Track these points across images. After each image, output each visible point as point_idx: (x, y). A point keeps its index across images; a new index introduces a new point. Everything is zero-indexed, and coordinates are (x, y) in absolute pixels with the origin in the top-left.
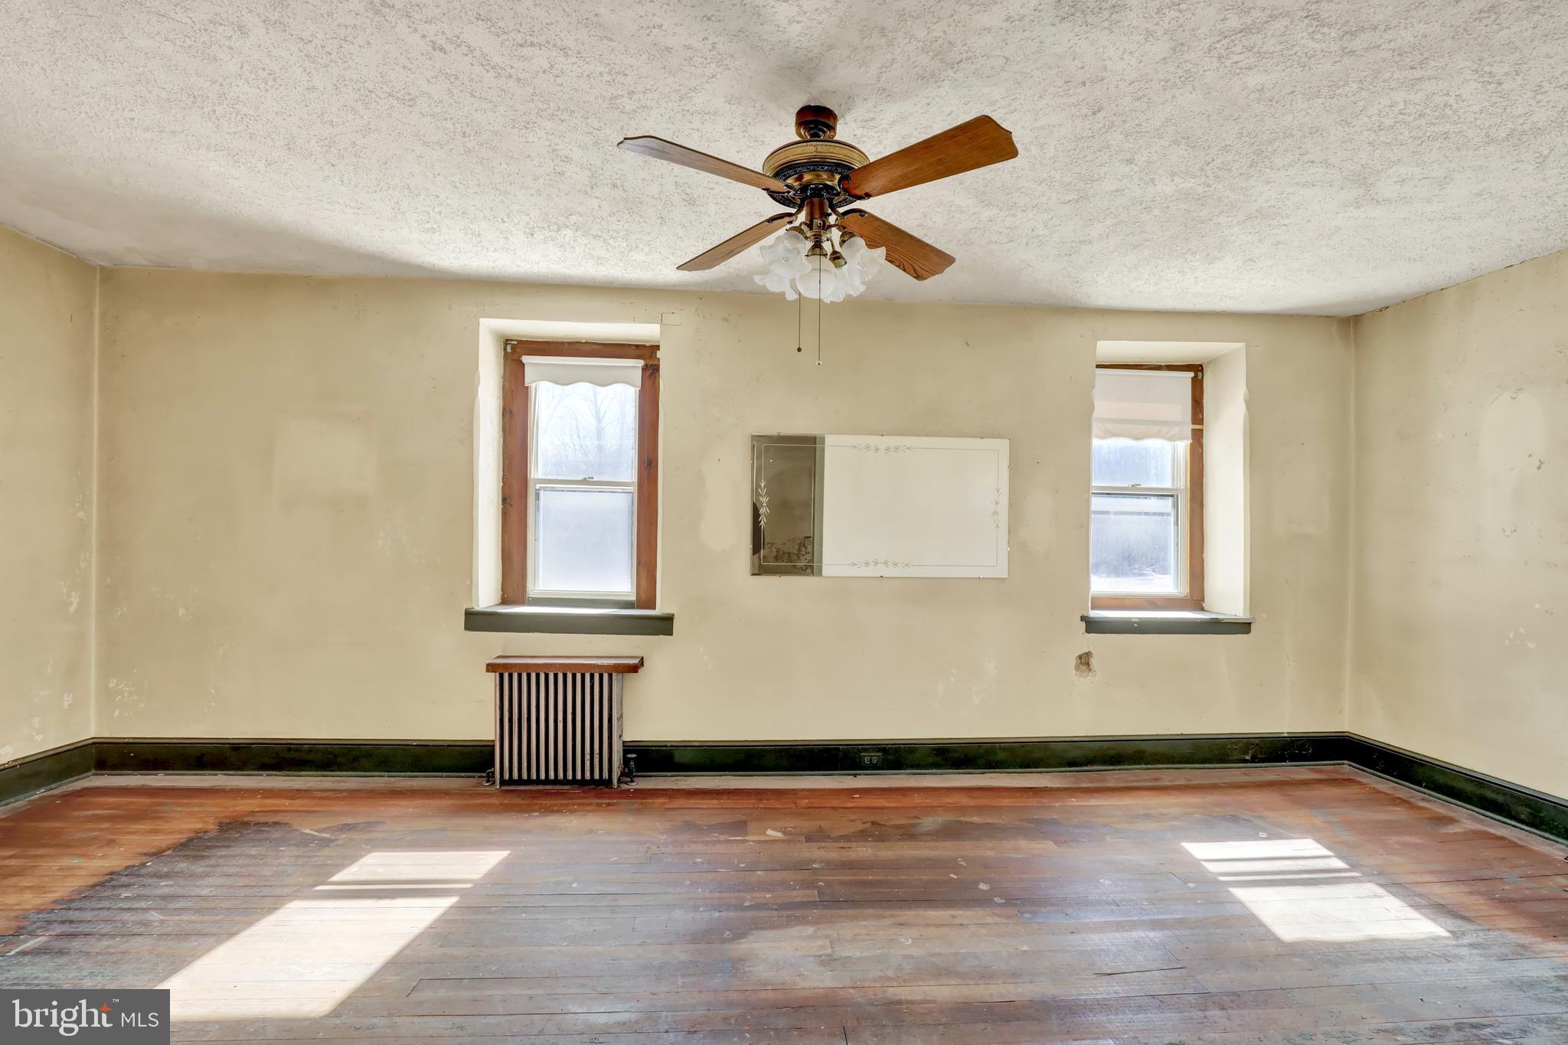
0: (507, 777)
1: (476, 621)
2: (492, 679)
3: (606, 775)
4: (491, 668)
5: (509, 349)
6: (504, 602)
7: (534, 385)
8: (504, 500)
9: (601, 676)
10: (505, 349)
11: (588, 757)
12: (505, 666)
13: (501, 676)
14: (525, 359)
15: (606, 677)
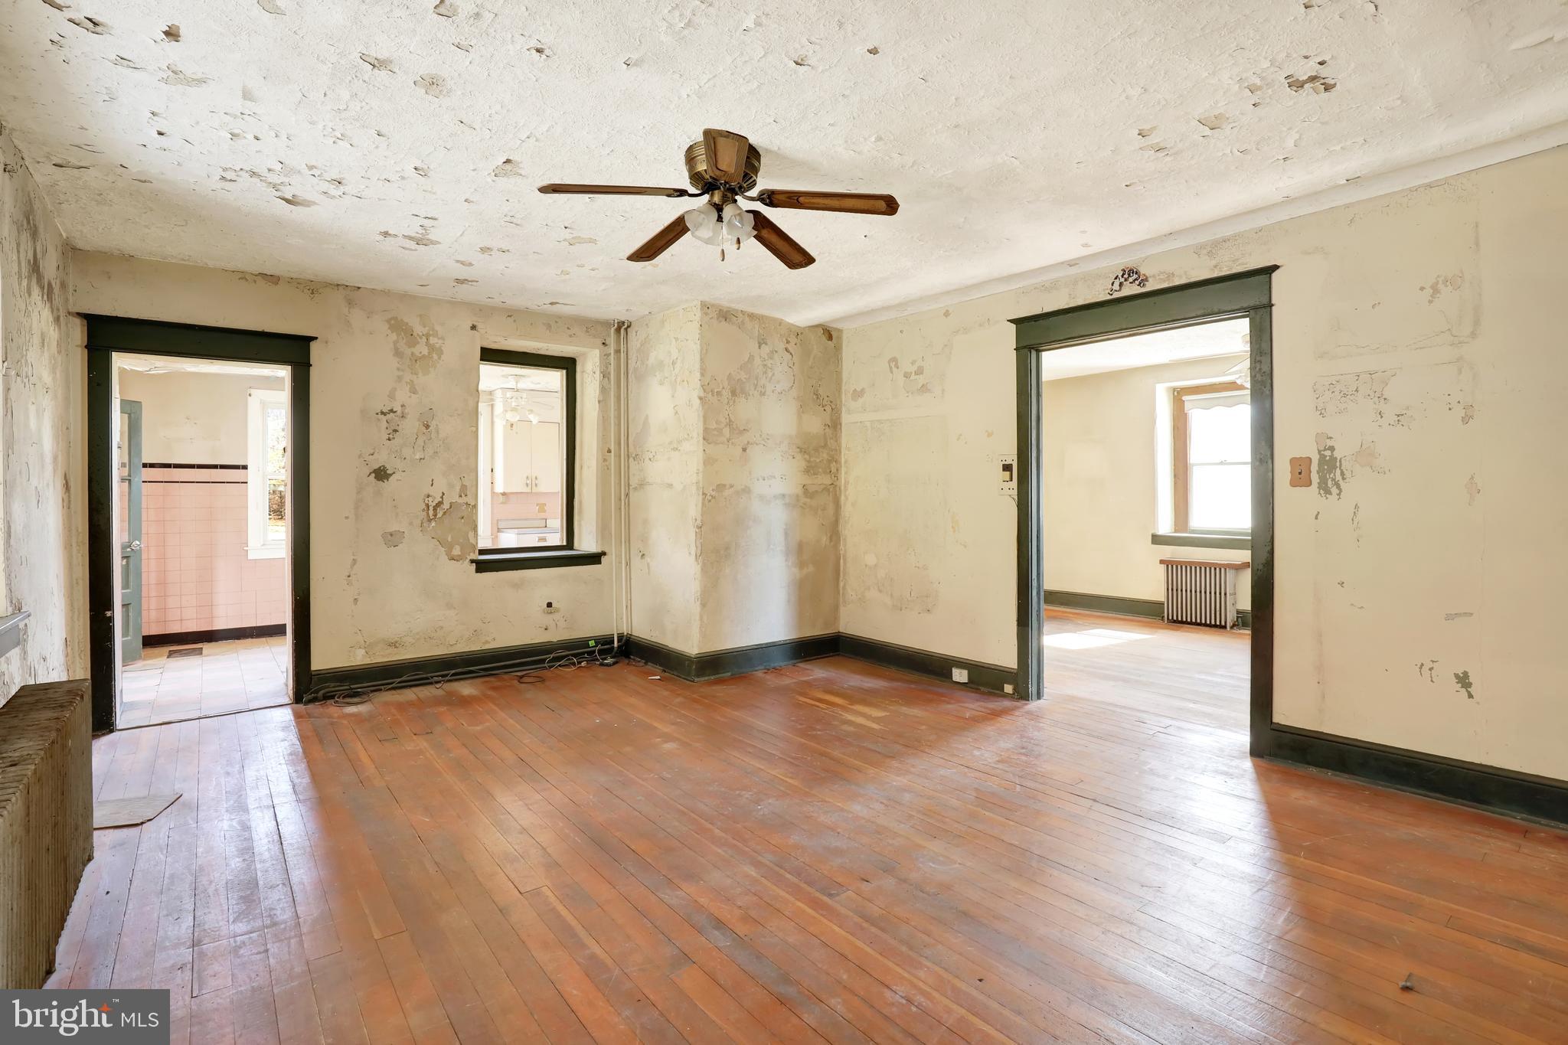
0: (1170, 618)
1: (1157, 540)
2: (1163, 567)
3: (1223, 623)
4: (1162, 562)
5: (1176, 393)
6: (1176, 531)
7: (1190, 411)
8: (1175, 476)
9: (1220, 569)
10: (1174, 394)
11: (1213, 612)
12: (1170, 562)
13: (1168, 566)
14: (1184, 398)
15: (1223, 570)
